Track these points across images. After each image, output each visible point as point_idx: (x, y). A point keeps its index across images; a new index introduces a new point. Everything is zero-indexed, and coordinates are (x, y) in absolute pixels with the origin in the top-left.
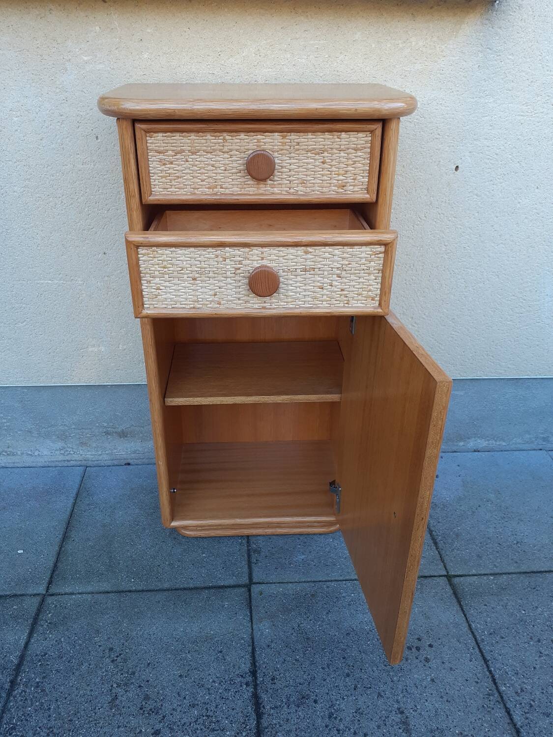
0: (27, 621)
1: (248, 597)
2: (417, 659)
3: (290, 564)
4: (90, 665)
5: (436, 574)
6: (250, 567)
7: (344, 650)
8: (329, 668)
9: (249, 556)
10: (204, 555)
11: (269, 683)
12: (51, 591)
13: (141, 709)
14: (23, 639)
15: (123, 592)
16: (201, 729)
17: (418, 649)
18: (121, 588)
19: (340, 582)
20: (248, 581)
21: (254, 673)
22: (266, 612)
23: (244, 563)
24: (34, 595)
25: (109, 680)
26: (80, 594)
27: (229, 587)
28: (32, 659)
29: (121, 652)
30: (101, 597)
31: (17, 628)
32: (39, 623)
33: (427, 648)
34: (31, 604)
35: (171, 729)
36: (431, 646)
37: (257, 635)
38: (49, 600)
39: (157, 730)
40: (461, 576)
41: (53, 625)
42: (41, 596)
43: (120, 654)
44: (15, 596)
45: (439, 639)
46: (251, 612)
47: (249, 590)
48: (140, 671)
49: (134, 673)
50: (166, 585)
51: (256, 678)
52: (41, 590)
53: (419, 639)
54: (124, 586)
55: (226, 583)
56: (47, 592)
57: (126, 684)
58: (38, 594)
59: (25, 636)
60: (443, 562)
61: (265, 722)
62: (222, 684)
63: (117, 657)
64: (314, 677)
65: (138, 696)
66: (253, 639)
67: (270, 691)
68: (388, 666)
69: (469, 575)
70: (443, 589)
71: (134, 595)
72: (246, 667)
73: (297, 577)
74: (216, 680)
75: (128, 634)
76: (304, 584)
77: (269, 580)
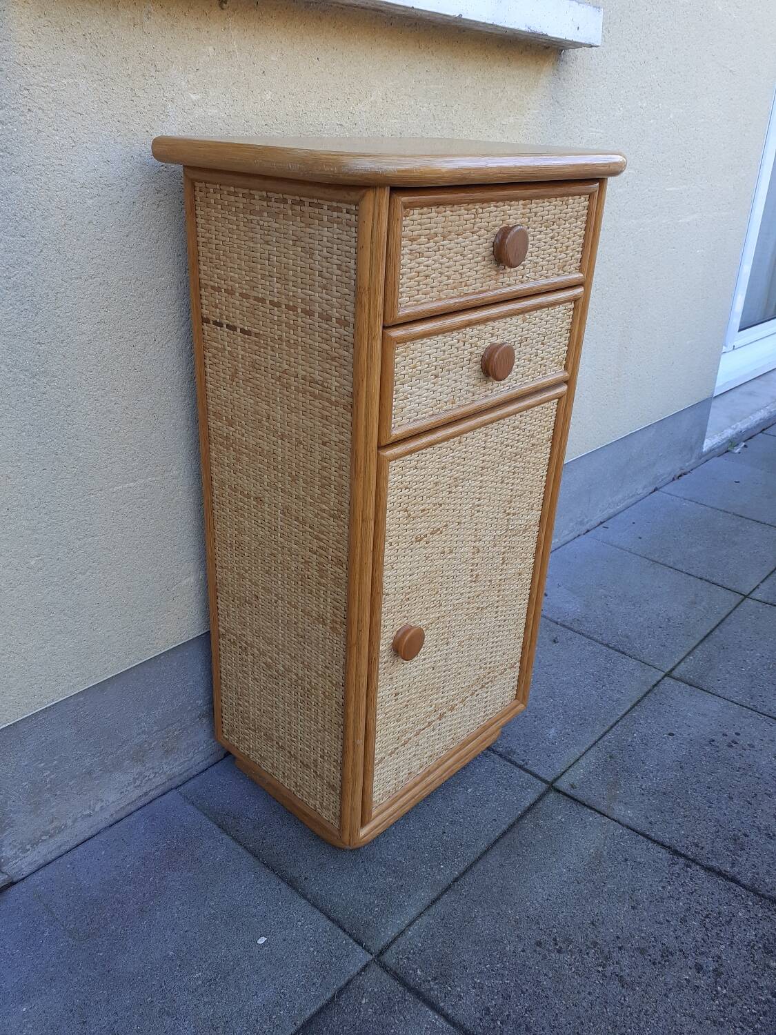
0: (406, 1000)
1: (566, 798)
2: (745, 750)
3: (553, 744)
4: (546, 975)
5: (659, 678)
6: (527, 771)
7: (699, 782)
8: (712, 803)
9: (510, 761)
10: (470, 790)
11: (700, 851)
12: (375, 949)
13: (654, 963)
14: (436, 1020)
15: (451, 885)
16: (721, 931)
17: (735, 742)
18: (445, 883)
19: (611, 732)
20: (544, 784)
21: (677, 853)
22: (604, 798)
23: (517, 771)
24: (364, 971)
25: (587, 970)
26: (410, 924)
27: (536, 802)
28: (483, 1028)
29: (553, 937)
30: (438, 907)
31: (408, 1017)
32: (423, 990)
33: (738, 737)
34: (376, 980)
35: (702, 953)
36: (737, 734)
37: (627, 821)
38: (390, 958)
39: (695, 965)
40: (674, 669)
41: (442, 977)
42: (374, 963)
43: (555, 940)
44: (341, 991)
45: (734, 725)
46: (591, 808)
47: (559, 791)
48: (596, 937)
49: (595, 944)
50: (482, 845)
51: (685, 856)
52: (362, 957)
53: (725, 735)
54: (444, 877)
55: (530, 800)
56: (371, 954)
57: (607, 958)
58: (368, 965)
59: (433, 1016)
60: (649, 665)
61: (748, 883)
62: (672, 883)
63: (556, 944)
64: (716, 818)
65: (633, 956)
66: (628, 827)
67: (710, 856)
69: (678, 665)
70: (679, 686)
71: (468, 879)
72: (664, 854)
73: (576, 751)
74: (662, 884)
75: (528, 917)
76: (590, 752)
77: (560, 771)
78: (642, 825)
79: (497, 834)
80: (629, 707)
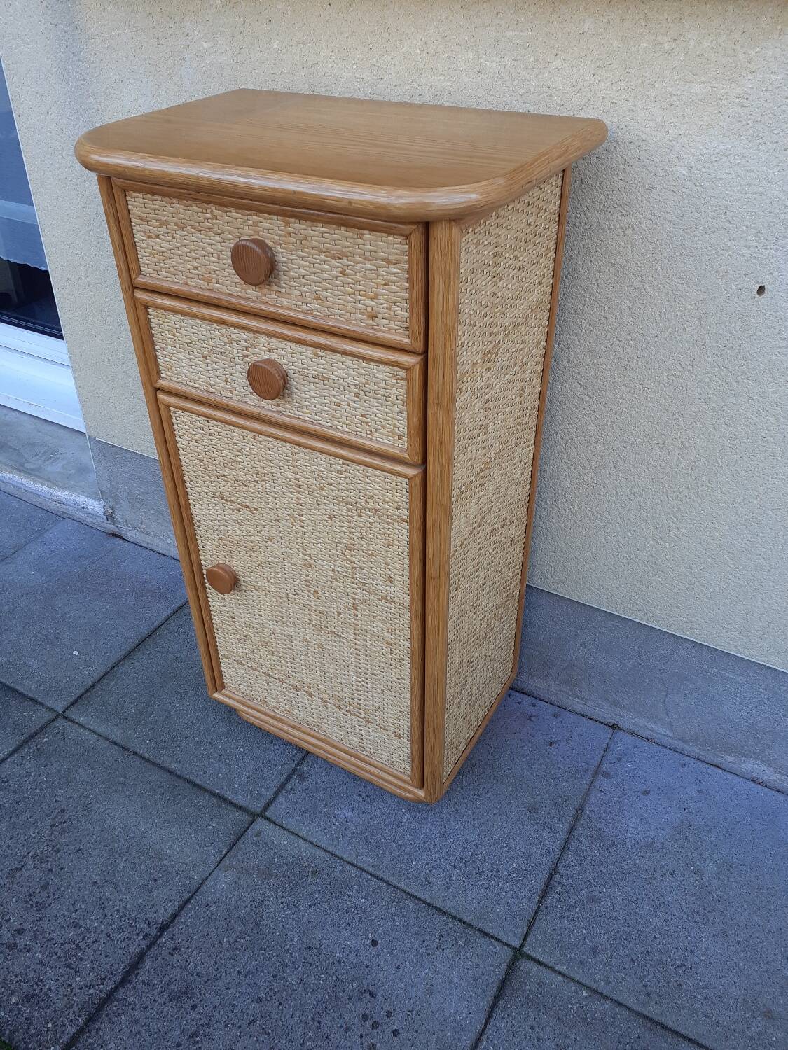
0: (22, 735)
1: (243, 830)
2: (361, 1037)
3: (326, 815)
4: (31, 817)
5: (502, 937)
6: (277, 793)
7: (284, 966)
8: (246, 976)
9: (288, 778)
10: (242, 750)
11: (168, 951)
12: (68, 713)
13: (30, 895)
15: (128, 750)
16: (59, 957)
17: (375, 1025)
18: (130, 745)
19: (364, 874)
20: (260, 809)
21: (164, 928)
22: (243, 862)
23: (275, 785)
24: (50, 710)
25: (32, 845)
26: (90, 730)
29: (68, 821)
30: (105, 744)
31: (8, 738)
32: (30, 744)
33: (388, 1033)
34: (42, 717)
35: (35, 936)
36: (395, 1033)
37: (208, 884)
38: (59, 722)
39: (23, 929)
40: (540, 963)
41: (38, 753)
42: (55, 714)
43: (65, 822)
44: (35, 701)
45: (416, 1031)
46: (228, 852)
47: (251, 823)
48: (65, 853)
49: (58, 851)
50: (174, 766)
51: (160, 936)
52: (60, 708)
53: (389, 1014)
54: (136, 745)
55: (235, 799)
56: (64, 712)
57: (41, 859)
58: (55, 711)
59: (7, 751)
60: (530, 927)
61: (121, 994)
62: (123, 919)
63: (60, 823)
64: (220, 977)
65: (40, 879)
66: (200, 885)
67: (160, 961)
68: (315, 1023)
69: (553, 970)
70: (492, 965)
71: (135, 761)
72: (163, 915)
73: (319, 837)
74: (122, 910)
75: (90, 803)
76: (318, 851)
77: (284, 823)
78: (203, 897)
79: (188, 776)
80: (422, 896)
